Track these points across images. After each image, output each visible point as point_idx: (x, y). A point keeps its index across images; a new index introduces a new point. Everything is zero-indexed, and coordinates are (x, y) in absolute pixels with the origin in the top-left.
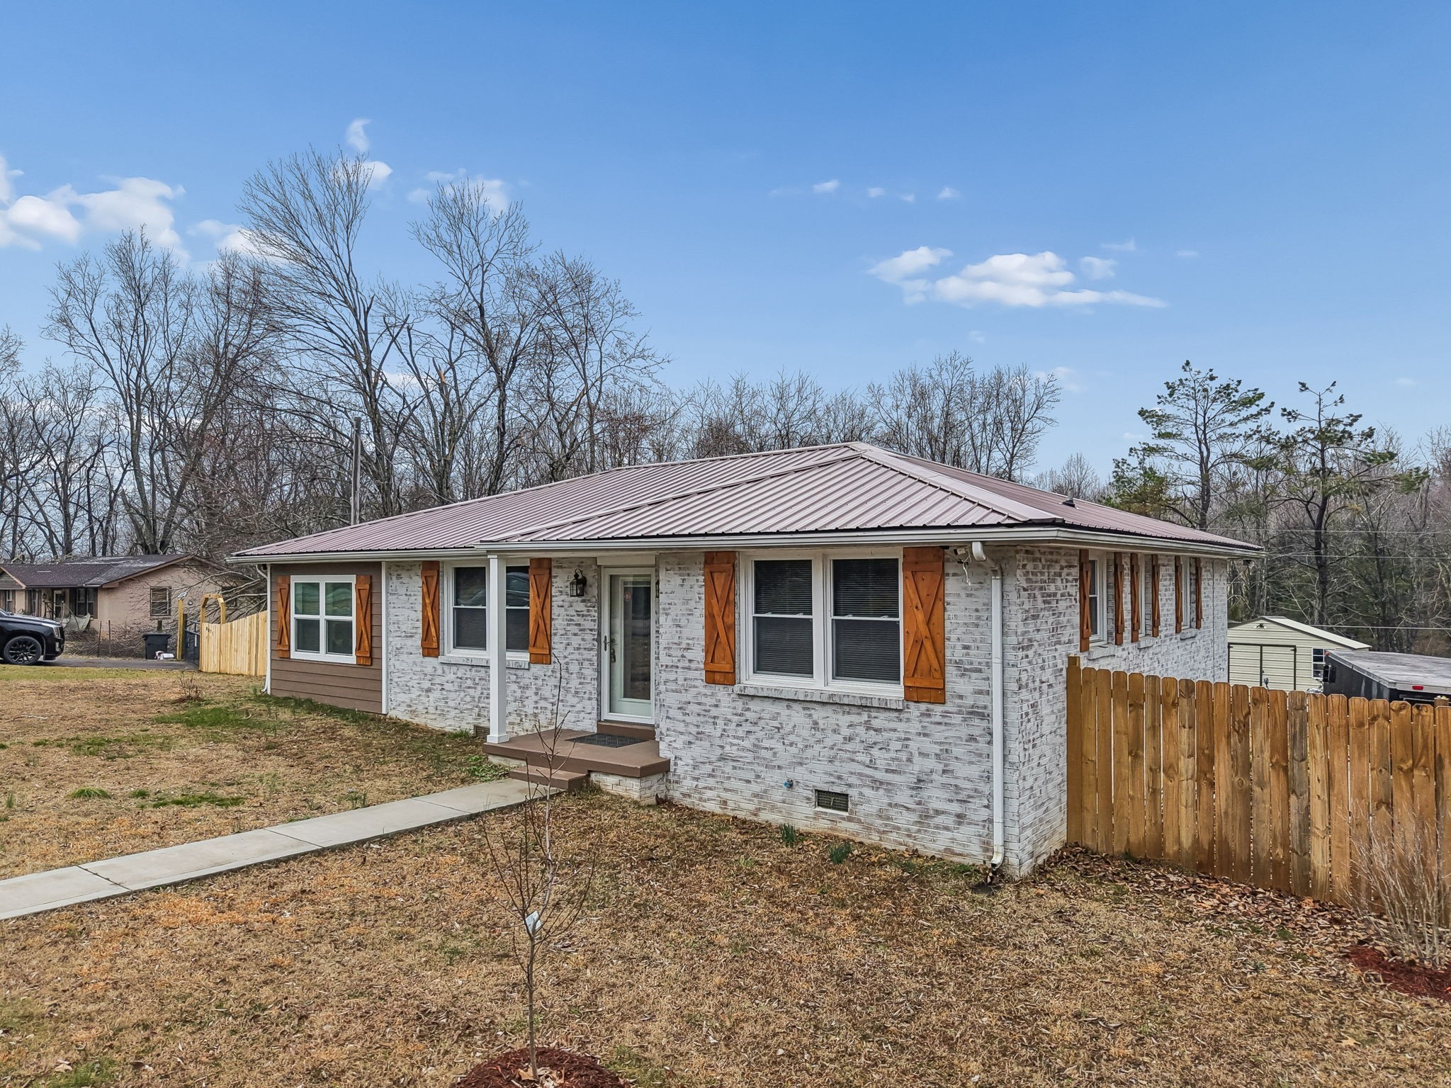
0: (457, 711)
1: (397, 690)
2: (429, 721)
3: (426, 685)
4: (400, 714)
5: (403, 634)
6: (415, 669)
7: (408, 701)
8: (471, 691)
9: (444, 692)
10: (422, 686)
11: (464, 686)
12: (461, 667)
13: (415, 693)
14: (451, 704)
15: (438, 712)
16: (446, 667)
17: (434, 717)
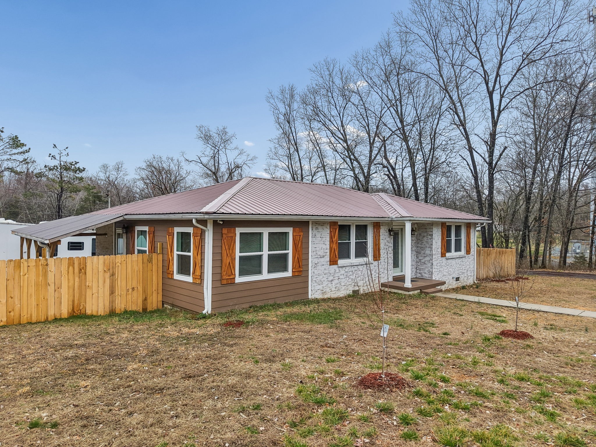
0: (345, 286)
1: (315, 284)
2: (332, 295)
3: (331, 278)
4: (319, 296)
5: (319, 257)
6: (326, 272)
7: (321, 288)
8: (351, 277)
9: (339, 280)
10: (329, 279)
11: (348, 275)
12: (347, 267)
13: (325, 283)
14: (343, 284)
15: (337, 289)
16: (340, 269)
17: (335, 292)
